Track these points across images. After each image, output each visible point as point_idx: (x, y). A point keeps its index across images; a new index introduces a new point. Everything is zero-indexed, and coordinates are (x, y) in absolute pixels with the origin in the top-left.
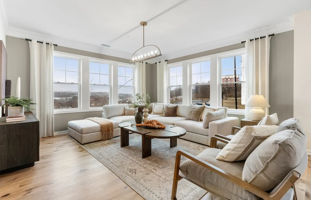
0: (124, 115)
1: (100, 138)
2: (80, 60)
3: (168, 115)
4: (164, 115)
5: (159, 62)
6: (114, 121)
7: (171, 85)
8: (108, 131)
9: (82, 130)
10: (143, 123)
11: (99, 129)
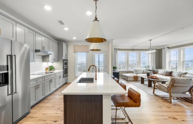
0: (143, 73)
1: (133, 80)
2: (125, 52)
3: (166, 75)
4: (164, 75)
5: (164, 48)
6: (139, 75)
7: (171, 60)
8: (136, 78)
9: (128, 77)
10: (150, 76)
11: (133, 77)
